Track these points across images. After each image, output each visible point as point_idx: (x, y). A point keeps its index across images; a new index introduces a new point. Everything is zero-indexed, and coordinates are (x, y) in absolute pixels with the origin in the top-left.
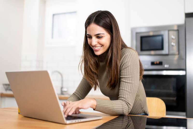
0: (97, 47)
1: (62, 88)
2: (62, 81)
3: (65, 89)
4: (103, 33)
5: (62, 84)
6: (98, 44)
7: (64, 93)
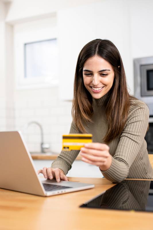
0: (98, 88)
1: (42, 144)
2: (42, 134)
3: (46, 146)
4: (109, 69)
5: (42, 138)
6: (101, 83)
7: (46, 150)
